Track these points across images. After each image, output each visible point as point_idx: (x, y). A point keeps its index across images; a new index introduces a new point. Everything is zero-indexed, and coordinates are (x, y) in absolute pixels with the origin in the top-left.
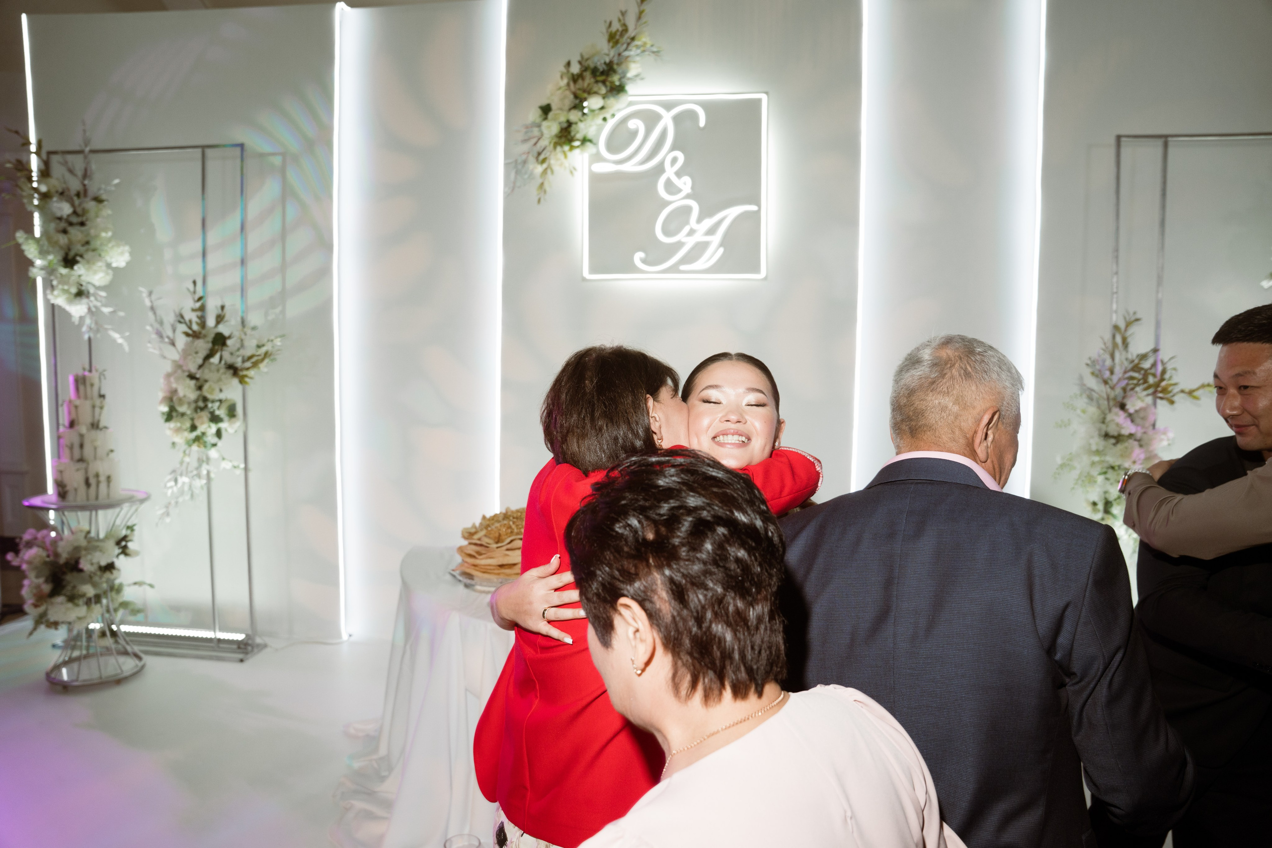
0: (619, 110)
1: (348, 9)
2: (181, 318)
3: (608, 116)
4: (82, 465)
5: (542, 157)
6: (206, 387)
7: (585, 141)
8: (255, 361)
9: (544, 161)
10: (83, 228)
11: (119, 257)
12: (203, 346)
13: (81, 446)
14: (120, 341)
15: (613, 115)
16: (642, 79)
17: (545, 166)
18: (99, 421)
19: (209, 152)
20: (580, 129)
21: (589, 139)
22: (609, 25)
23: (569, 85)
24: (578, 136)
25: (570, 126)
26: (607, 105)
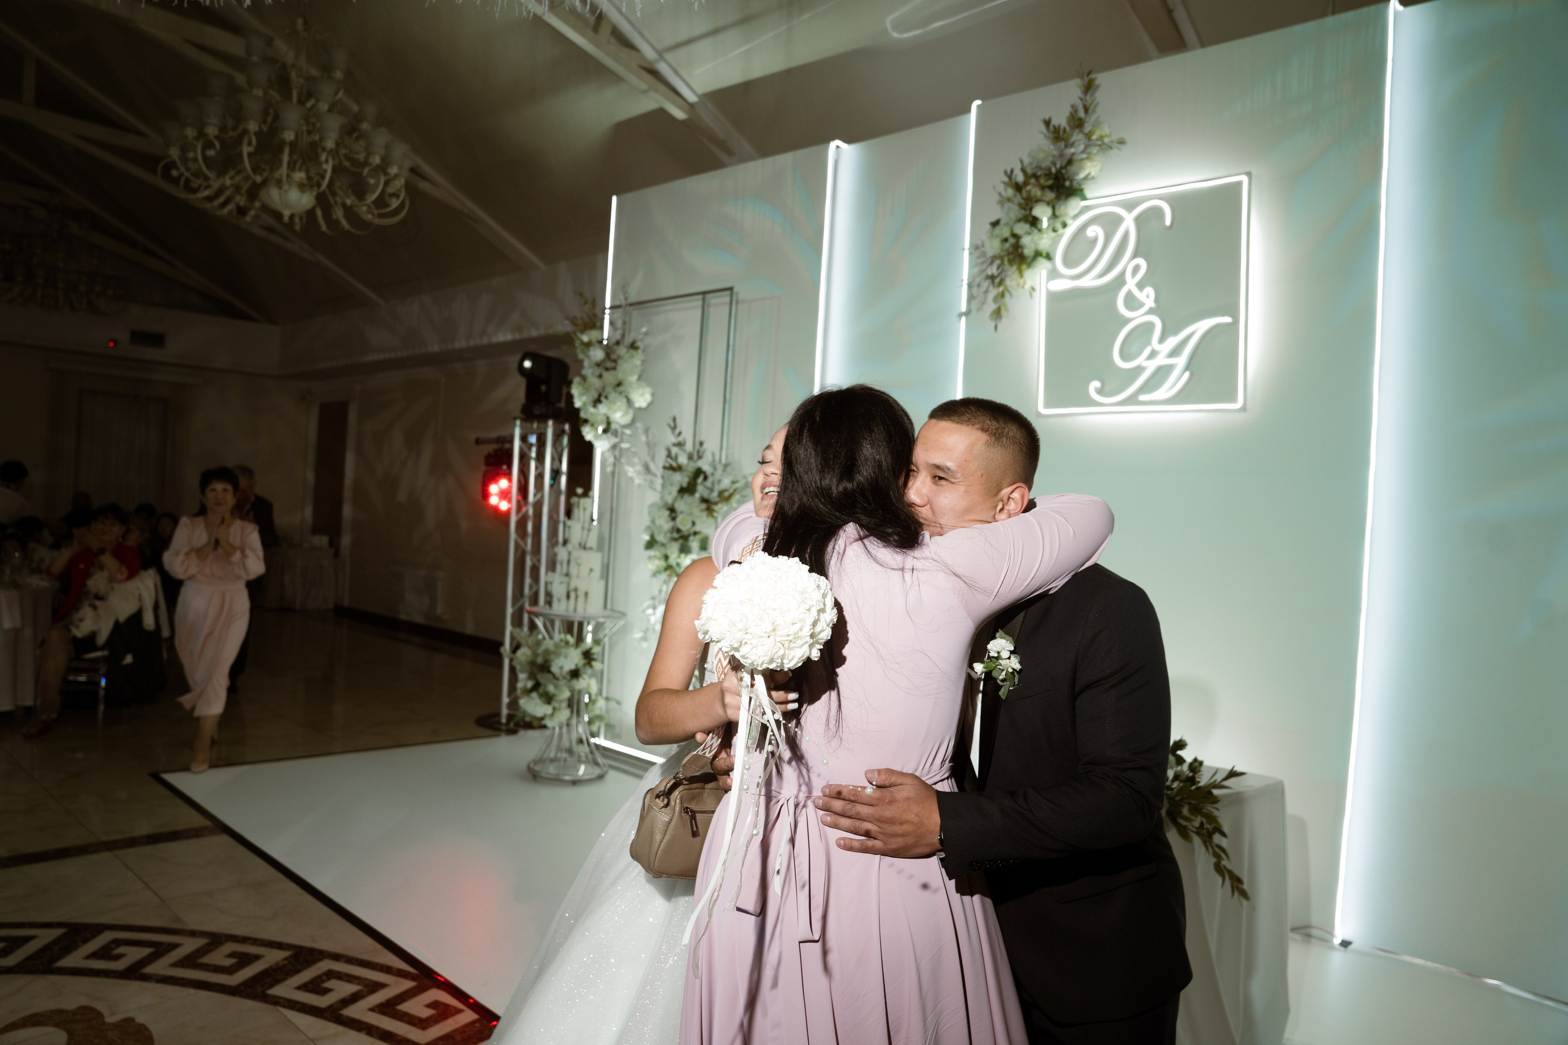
0: (1075, 217)
1: (844, 146)
2: (669, 456)
3: (1060, 226)
4: (566, 579)
5: (997, 280)
6: (679, 520)
7: (1038, 254)
8: (725, 497)
9: (1000, 283)
10: (613, 372)
11: (642, 398)
12: (680, 479)
13: (569, 562)
14: (630, 475)
15: (1065, 225)
16: (1093, 178)
17: (1001, 289)
18: (586, 542)
19: (708, 296)
20: (1029, 243)
21: (1044, 254)
22: (1047, 123)
23: (1015, 196)
24: (1028, 252)
25: (1018, 242)
26: (1057, 213)
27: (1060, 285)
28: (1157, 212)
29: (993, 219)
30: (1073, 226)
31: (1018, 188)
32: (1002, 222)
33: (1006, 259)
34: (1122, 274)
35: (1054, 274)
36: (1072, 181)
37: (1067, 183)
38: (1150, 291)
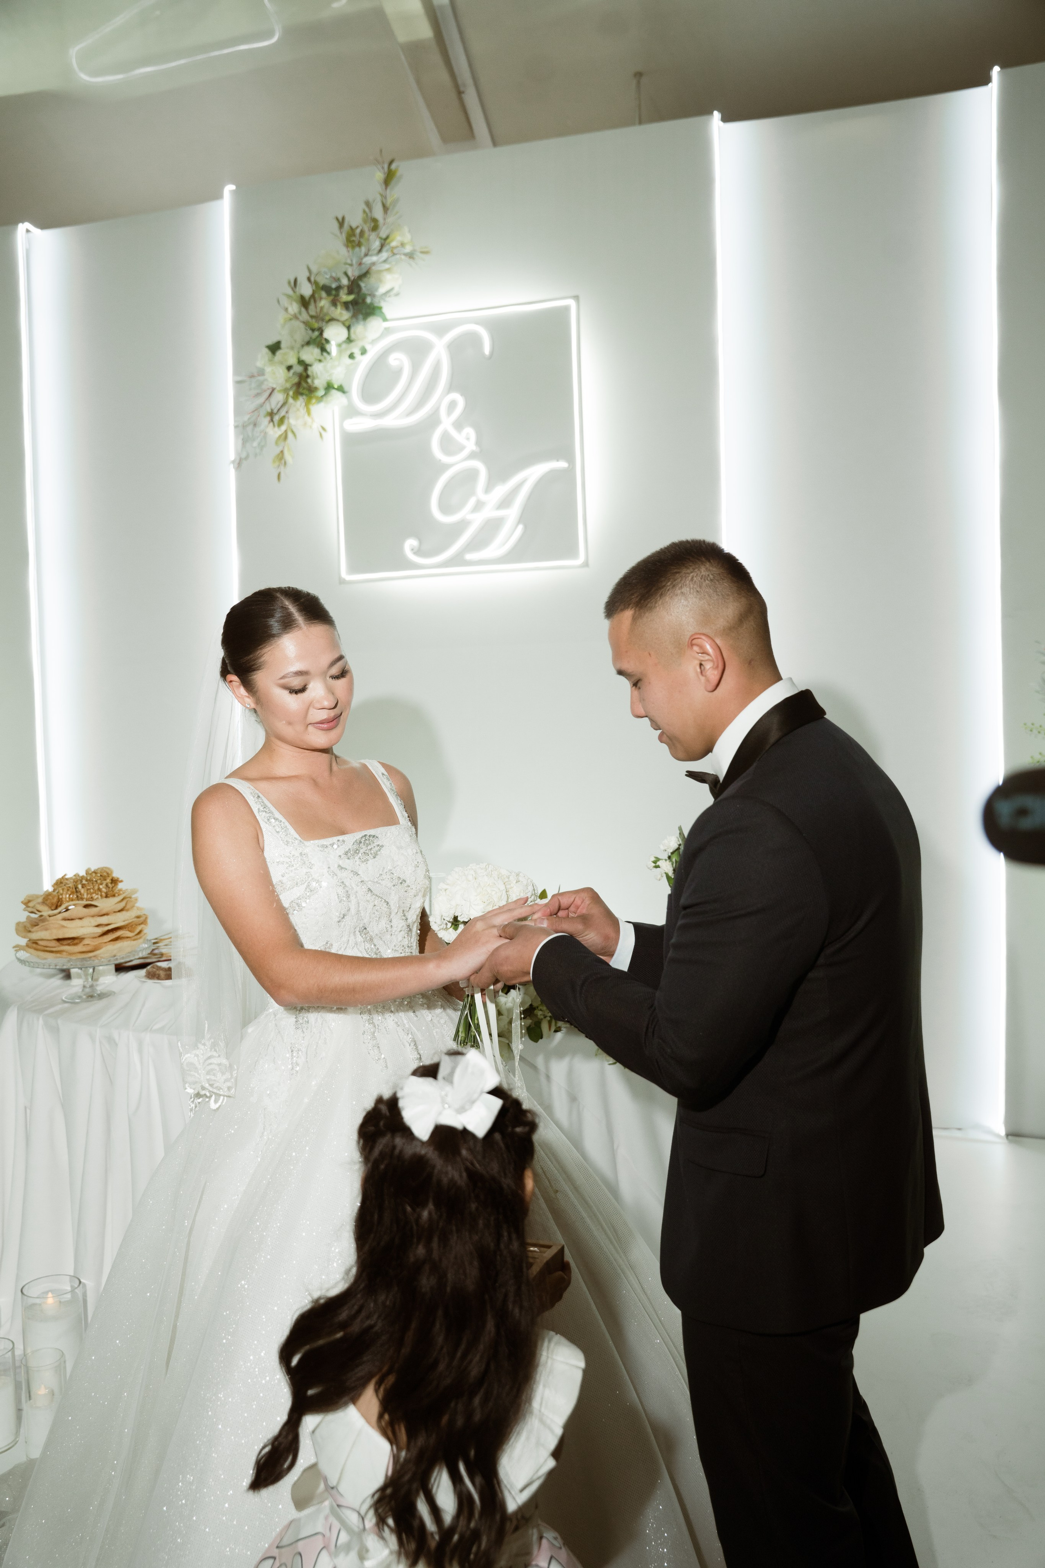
0: (374, 342)
1: (38, 231)
3: (357, 352)
5: (276, 418)
7: (329, 387)
9: (282, 421)
15: (364, 352)
16: (397, 295)
17: (283, 428)
20: (320, 373)
21: (336, 387)
22: (341, 223)
23: (300, 313)
24: (319, 383)
25: (306, 369)
26: (353, 336)
27: (356, 425)
28: (473, 340)
29: (271, 341)
30: (373, 352)
31: (304, 303)
32: (283, 345)
33: (291, 393)
34: (436, 412)
35: (351, 412)
36: (373, 296)
37: (368, 300)
38: (470, 432)
